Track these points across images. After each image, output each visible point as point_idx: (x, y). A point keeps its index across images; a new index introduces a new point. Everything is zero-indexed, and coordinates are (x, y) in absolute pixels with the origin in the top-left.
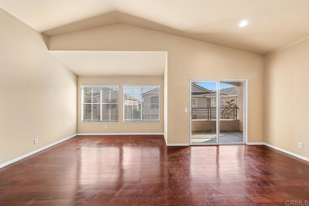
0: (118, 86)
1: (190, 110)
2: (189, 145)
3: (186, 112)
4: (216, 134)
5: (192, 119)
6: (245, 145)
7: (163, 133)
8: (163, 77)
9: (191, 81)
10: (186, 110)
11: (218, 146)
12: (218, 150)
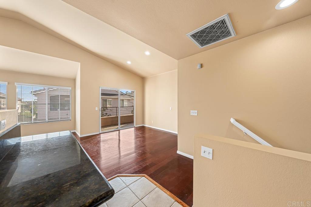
0: (7, 83)
1: (100, 108)
2: (99, 133)
3: (97, 110)
4: (118, 125)
5: (101, 117)
6: (135, 127)
7: (75, 130)
8: (74, 80)
9: (100, 88)
10: (97, 109)
11: (119, 130)
12: (119, 133)
